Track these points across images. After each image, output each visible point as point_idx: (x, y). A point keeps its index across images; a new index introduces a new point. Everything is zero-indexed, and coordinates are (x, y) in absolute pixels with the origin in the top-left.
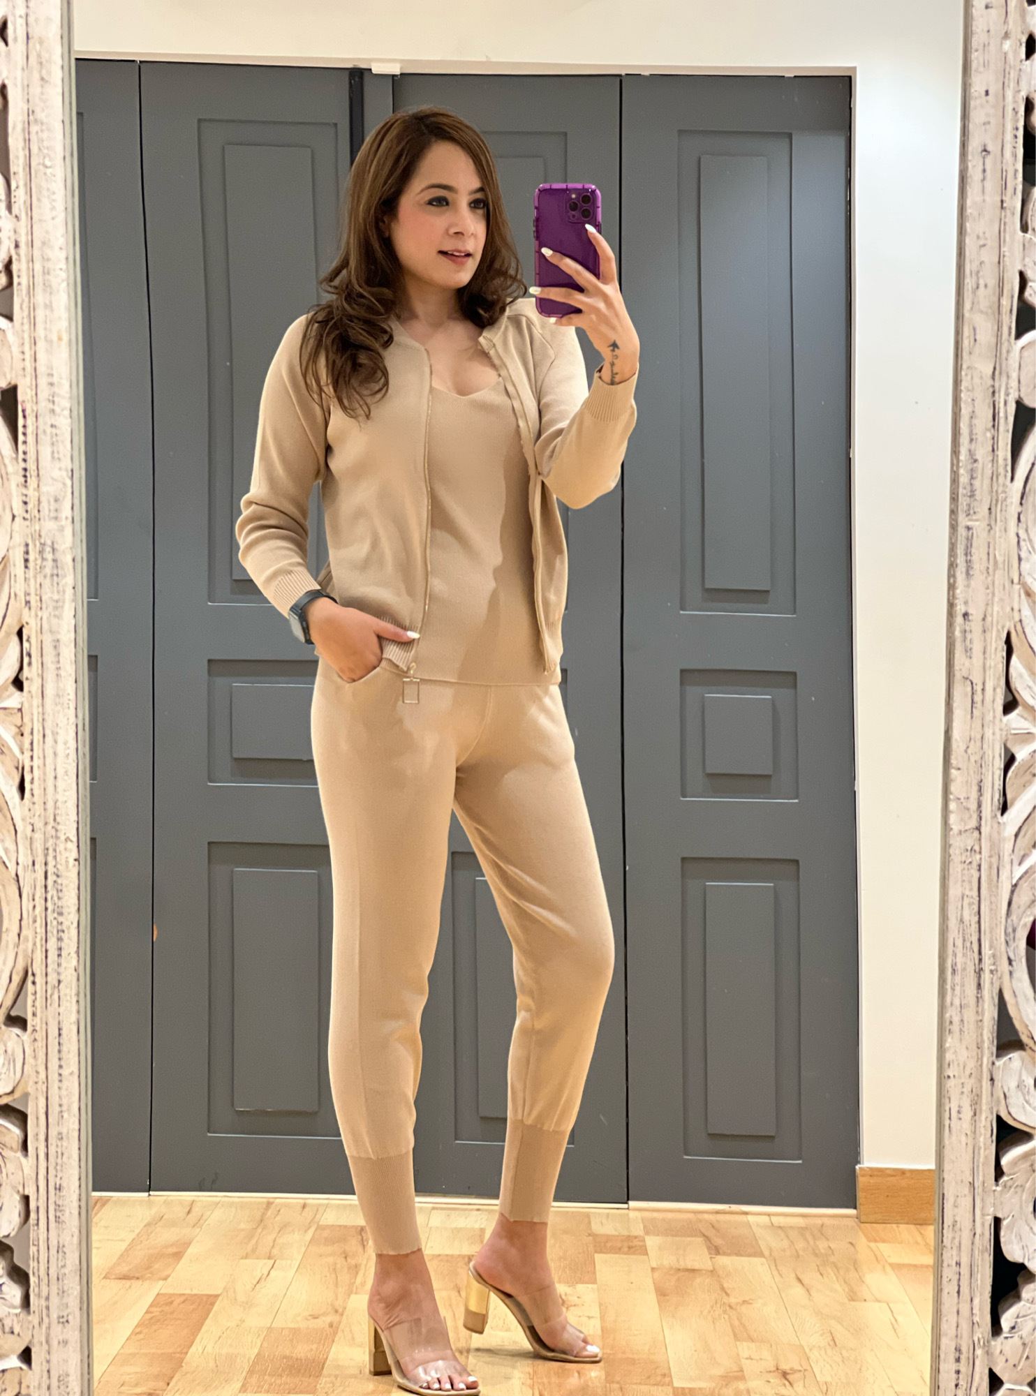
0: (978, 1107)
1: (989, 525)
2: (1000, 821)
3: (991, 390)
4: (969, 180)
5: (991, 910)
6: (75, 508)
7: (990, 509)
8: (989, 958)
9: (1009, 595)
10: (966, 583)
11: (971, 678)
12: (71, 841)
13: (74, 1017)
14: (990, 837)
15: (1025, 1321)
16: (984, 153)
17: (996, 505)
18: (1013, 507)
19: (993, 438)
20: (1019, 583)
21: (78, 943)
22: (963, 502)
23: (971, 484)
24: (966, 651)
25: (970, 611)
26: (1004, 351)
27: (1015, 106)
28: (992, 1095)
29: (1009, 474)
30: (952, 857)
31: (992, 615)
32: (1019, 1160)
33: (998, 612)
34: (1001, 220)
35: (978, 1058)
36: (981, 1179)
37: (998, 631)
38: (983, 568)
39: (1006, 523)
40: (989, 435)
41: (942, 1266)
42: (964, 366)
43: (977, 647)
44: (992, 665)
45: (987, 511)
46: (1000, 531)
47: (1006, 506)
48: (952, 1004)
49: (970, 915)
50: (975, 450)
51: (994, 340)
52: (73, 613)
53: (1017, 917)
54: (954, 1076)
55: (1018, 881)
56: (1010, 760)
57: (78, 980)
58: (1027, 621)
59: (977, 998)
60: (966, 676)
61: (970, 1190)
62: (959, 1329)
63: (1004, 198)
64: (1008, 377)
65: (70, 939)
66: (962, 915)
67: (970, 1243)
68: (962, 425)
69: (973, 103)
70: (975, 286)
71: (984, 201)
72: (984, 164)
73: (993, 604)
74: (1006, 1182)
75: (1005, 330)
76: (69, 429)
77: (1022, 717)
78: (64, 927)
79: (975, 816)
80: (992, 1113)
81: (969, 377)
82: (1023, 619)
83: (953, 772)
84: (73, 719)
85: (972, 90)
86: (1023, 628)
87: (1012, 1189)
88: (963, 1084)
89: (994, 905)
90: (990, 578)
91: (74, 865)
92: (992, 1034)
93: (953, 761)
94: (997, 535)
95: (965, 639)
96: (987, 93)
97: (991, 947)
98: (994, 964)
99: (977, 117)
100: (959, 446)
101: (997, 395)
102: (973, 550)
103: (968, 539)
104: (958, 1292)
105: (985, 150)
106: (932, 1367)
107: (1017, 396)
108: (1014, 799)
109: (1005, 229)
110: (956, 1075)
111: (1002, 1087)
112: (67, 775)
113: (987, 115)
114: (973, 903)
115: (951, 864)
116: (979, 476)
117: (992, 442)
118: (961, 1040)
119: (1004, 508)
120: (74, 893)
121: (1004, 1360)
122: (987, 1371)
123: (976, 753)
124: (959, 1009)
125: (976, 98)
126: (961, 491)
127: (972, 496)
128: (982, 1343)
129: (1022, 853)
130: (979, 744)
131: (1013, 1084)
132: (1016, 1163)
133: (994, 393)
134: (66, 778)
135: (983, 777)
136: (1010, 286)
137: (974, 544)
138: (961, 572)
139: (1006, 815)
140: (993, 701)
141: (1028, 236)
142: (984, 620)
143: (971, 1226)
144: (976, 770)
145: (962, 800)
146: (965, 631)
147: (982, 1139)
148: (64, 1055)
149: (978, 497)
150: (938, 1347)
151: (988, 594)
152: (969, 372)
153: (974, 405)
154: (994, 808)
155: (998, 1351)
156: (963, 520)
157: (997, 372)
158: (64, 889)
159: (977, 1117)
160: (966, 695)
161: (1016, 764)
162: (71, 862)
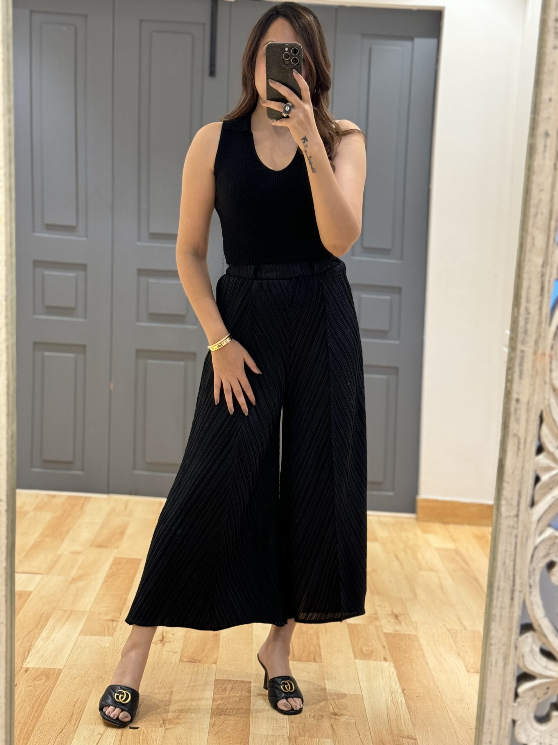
0: (507, 661)
1: (535, 350)
2: (530, 512)
3: (541, 273)
4: (537, 152)
5: (522, 559)
7: (536, 341)
8: (519, 584)
9: (544, 390)
10: (519, 381)
11: (518, 435)
14: (523, 521)
16: (547, 136)
17: (539, 339)
18: (549, 341)
19: (540, 301)
20: (549, 384)
22: (520, 336)
23: (526, 326)
24: (517, 420)
25: (520, 398)
28: (516, 655)
29: (548, 323)
31: (533, 401)
32: (528, 690)
33: (536, 400)
35: (509, 636)
36: (506, 700)
37: (536, 410)
38: (530, 375)
39: (544, 350)
40: (538, 299)
42: (526, 260)
43: (523, 419)
44: (531, 428)
46: (541, 355)
48: (496, 606)
49: (510, 561)
50: (529, 307)
51: (544, 246)
53: (536, 563)
54: (494, 644)
55: (538, 545)
56: (537, 479)
58: (553, 406)
59: (511, 604)
60: (515, 434)
61: (500, 706)
64: (552, 267)
66: (505, 561)
67: (498, 732)
69: (542, 106)
71: (544, 164)
72: (545, 142)
73: (533, 395)
74: (520, 701)
75: (552, 240)
77: (545, 457)
79: (516, 509)
80: (515, 665)
81: (529, 266)
82: (551, 404)
83: (505, 485)
85: (542, 99)
86: (550, 409)
87: (523, 706)
88: (499, 648)
89: (523, 557)
90: (533, 380)
92: (518, 624)
93: (506, 480)
95: (516, 413)
96: (550, 100)
97: (521, 579)
98: (521, 588)
99: (543, 113)
100: (519, 303)
101: (545, 277)
102: (524, 364)
103: (521, 357)
105: (547, 134)
108: (539, 501)
110: (496, 643)
111: (521, 651)
114: (512, 555)
115: (501, 533)
116: (531, 323)
117: (539, 303)
118: (500, 625)
119: (544, 341)
124: (500, 609)
125: (543, 102)
126: (518, 329)
127: (526, 332)
129: (541, 530)
130: (520, 471)
131: (527, 650)
132: (526, 692)
133: (543, 275)
135: (521, 489)
138: (516, 374)
139: (533, 509)
140: (531, 448)
142: (528, 404)
143: (499, 724)
144: (518, 485)
145: (509, 500)
146: (517, 409)
147: (508, 678)
149: (529, 334)
151: (531, 389)
152: (529, 263)
154: (527, 504)
156: (520, 347)
159: (506, 666)
160: (515, 444)
161: (541, 482)
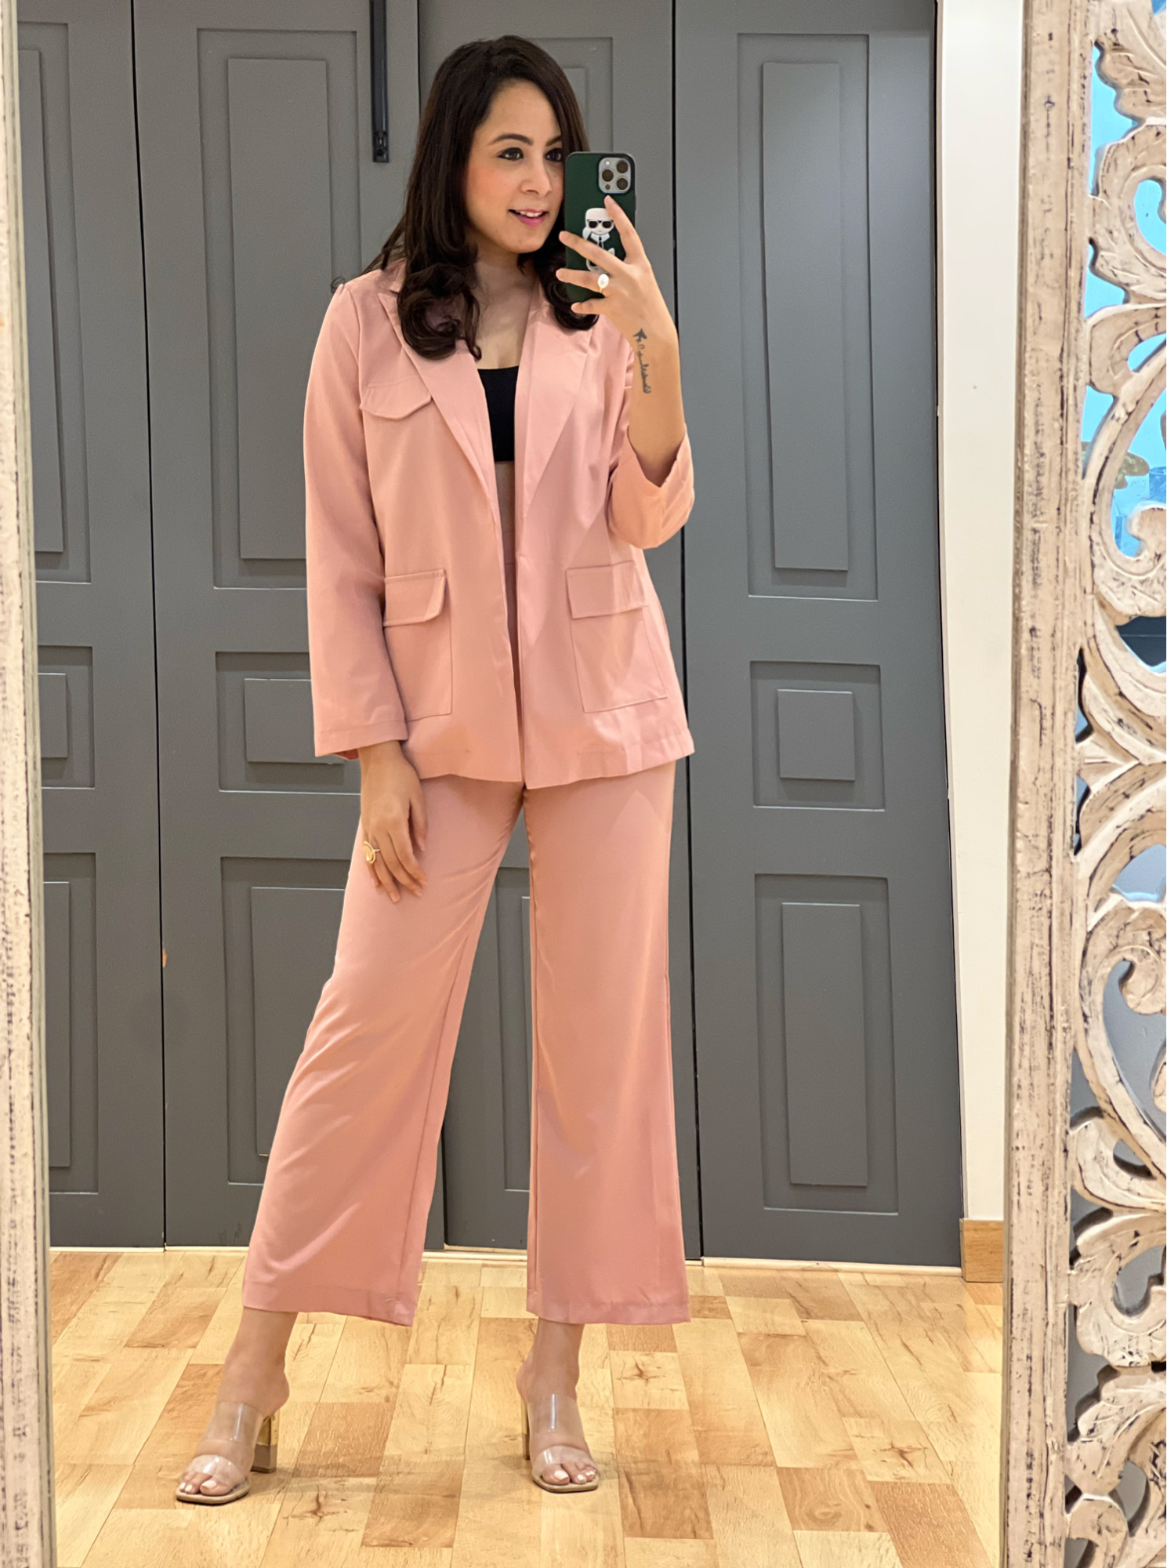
0: (1050, 1181)
1: (1058, 527)
2: (1073, 861)
3: (1059, 374)
4: (1032, 136)
5: (1064, 961)
6: (20, 515)
7: (1059, 509)
8: (1062, 1015)
9: (1081, 605)
10: (1033, 593)
11: (1039, 700)
12: (22, 894)
13: (27, 1091)
14: (1062, 880)
15: (1105, 1423)
16: (1048, 105)
17: (1066, 505)
18: (1085, 508)
19: (1062, 430)
20: (1093, 593)
21: (31, 1008)
22: (1029, 500)
23: (1038, 482)
24: (1033, 671)
25: (1037, 626)
26: (1073, 331)
27: (1082, 51)
28: (1066, 1168)
29: (1080, 471)
30: (1019, 904)
31: (1062, 631)
32: (1097, 1240)
33: (1069, 628)
34: (1067, 181)
35: (1050, 1128)
36: (1054, 1263)
37: (1069, 648)
38: (1052, 577)
39: (1077, 525)
40: (1057, 425)
41: (1011, 1361)
42: (1028, 348)
43: (1046, 667)
44: (1063, 685)
45: (1056, 512)
46: (1070, 534)
47: (1077, 505)
48: (1020, 1066)
49: (1040, 967)
50: (1041, 443)
51: (1061, 318)
52: (21, 637)
53: (1093, 968)
54: (1024, 1148)
55: (1093, 929)
56: (1084, 794)
57: (31, 1049)
58: (1102, 637)
59: (1049, 1058)
60: (1034, 698)
61: (1041, 1276)
62: (1031, 1432)
63: (1071, 156)
64: (1077, 360)
65: (21, 1003)
66: (1031, 968)
67: (1042, 1334)
68: (1026, 415)
69: (1034, 49)
70: (1039, 257)
71: (1048, 159)
72: (1048, 118)
73: (1063, 618)
74: (1080, 1264)
75: (1074, 306)
76: (13, 427)
77: (1097, 744)
78: (14, 990)
79: (1045, 856)
80: (1066, 1188)
81: (1034, 361)
82: (1098, 634)
83: (1020, 806)
84: (22, 757)
85: (1034, 34)
86: (1097, 645)
87: (1089, 1274)
88: (1033, 1156)
89: (1066, 956)
90: (1059, 588)
91: (26, 922)
92: (1065, 1099)
93: (1020, 794)
94: (1068, 538)
95: (1032, 658)
96: (1051, 37)
97: (1064, 1002)
98: (1067, 1021)
99: (1039, 64)
100: (1023, 438)
101: (1065, 380)
102: (1041, 557)
103: (1034, 543)
104: (1030, 1391)
105: (1049, 102)
106: (1001, 1475)
107: (1088, 381)
108: (1089, 836)
109: (1072, 192)
110: (1026, 1145)
111: (1077, 1159)
112: (16, 820)
113: (1052, 62)
114: (1043, 953)
115: (1019, 909)
116: (1047, 474)
117: (1060, 433)
118: (1031, 1106)
119: (1074, 508)
120: (26, 951)
121: (1082, 1467)
122: (1062, 1479)
123: (1045, 786)
124: (1028, 1071)
125: (1038, 43)
126: (1026, 489)
127: (1039, 494)
128: (1056, 1448)
129: (1098, 898)
130: (1048, 775)
131: (1088, 1155)
132: (1093, 1244)
133: (1061, 377)
134: (15, 823)
135: (1053, 812)
136: (1079, 258)
137: (1042, 550)
138: (1028, 581)
139: (1080, 854)
140: (1064, 728)
141: (1099, 199)
142: (1053, 635)
143: (1043, 1316)
144: (1045, 804)
145: (1030, 838)
146: (1032, 649)
147: (1054, 1217)
148: (16, 1133)
149: (1044, 496)
150: (1008, 1453)
151: (1057, 605)
152: (1034, 354)
153: (1039, 391)
154: (1066, 846)
155: (1074, 1457)
156: (1029, 522)
157: (1065, 355)
158: (15, 948)
159: (1049, 1192)
160: (1034, 721)
161: (1091, 797)
162: (23, 918)
